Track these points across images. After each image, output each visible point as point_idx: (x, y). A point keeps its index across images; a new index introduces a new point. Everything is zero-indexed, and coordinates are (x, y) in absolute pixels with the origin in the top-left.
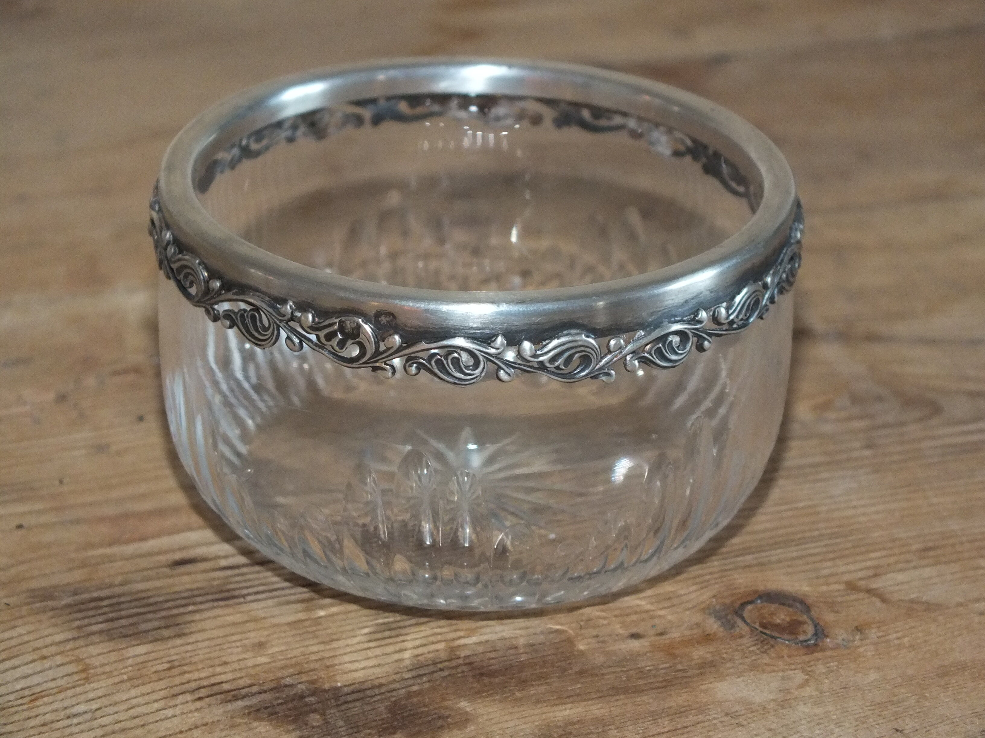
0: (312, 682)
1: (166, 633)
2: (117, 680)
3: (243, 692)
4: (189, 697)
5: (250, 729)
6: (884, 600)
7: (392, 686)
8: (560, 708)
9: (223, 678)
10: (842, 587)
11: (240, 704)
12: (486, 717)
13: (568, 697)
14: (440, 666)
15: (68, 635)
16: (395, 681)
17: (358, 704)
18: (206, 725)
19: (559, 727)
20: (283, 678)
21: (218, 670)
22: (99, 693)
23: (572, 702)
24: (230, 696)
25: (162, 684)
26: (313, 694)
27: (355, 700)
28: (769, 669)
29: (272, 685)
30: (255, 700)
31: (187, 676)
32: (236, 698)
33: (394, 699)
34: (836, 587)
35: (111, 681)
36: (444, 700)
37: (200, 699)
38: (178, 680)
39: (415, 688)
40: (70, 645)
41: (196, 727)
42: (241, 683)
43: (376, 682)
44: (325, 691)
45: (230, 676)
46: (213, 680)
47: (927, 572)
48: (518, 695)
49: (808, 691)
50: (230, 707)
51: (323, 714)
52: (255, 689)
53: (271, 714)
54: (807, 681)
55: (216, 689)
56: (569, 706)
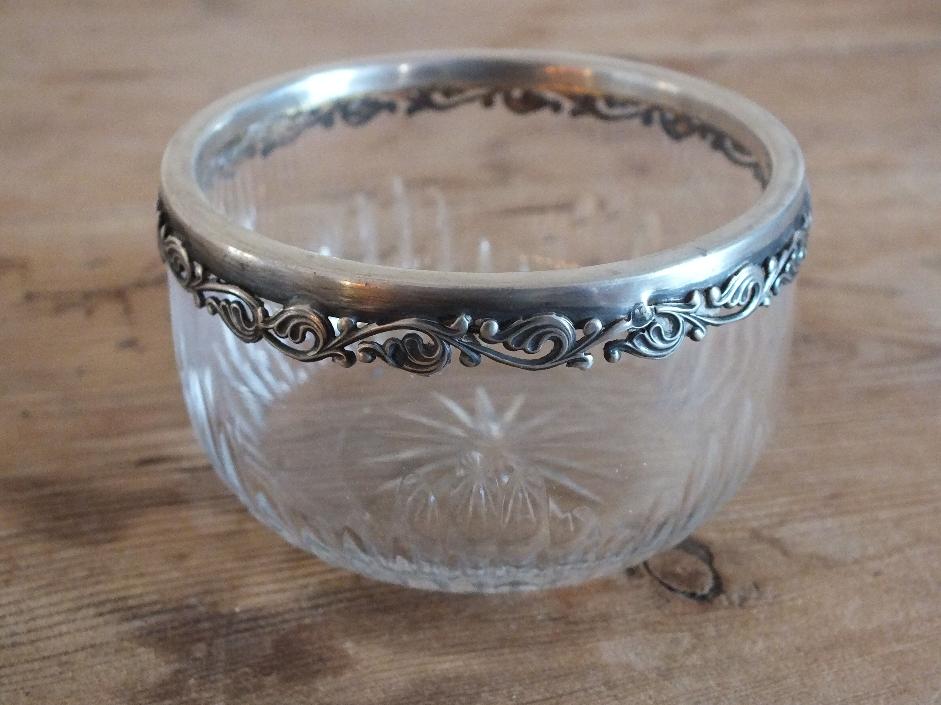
0: (215, 604)
1: (100, 536)
2: (34, 585)
3: (145, 610)
4: (92, 611)
5: (133, 656)
6: (785, 553)
7: (286, 616)
8: (442, 659)
9: (133, 591)
10: (746, 535)
11: (138, 623)
12: (365, 663)
13: (453, 646)
14: (340, 596)
15: (14, 531)
16: (292, 610)
17: (247, 635)
18: (92, 646)
19: (433, 683)
20: (187, 597)
21: (131, 582)
22: (11, 599)
23: (456, 653)
24: (129, 614)
25: (73, 594)
26: (210, 618)
27: (247, 630)
28: (659, 627)
29: (174, 604)
30: (153, 620)
31: (99, 588)
32: (135, 617)
33: (282, 632)
34: (740, 535)
35: (28, 586)
36: (331, 637)
37: (101, 614)
38: (89, 591)
39: (307, 621)
40: (11, 542)
41: (84, 648)
42: (147, 599)
43: (273, 611)
44: (222, 616)
45: (139, 590)
46: (122, 594)
47: (829, 523)
48: (405, 638)
49: (695, 659)
50: (126, 627)
51: (210, 645)
52: (158, 607)
53: (160, 640)
54: (694, 648)
55: (120, 604)
56: (451, 657)
